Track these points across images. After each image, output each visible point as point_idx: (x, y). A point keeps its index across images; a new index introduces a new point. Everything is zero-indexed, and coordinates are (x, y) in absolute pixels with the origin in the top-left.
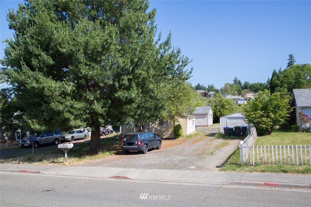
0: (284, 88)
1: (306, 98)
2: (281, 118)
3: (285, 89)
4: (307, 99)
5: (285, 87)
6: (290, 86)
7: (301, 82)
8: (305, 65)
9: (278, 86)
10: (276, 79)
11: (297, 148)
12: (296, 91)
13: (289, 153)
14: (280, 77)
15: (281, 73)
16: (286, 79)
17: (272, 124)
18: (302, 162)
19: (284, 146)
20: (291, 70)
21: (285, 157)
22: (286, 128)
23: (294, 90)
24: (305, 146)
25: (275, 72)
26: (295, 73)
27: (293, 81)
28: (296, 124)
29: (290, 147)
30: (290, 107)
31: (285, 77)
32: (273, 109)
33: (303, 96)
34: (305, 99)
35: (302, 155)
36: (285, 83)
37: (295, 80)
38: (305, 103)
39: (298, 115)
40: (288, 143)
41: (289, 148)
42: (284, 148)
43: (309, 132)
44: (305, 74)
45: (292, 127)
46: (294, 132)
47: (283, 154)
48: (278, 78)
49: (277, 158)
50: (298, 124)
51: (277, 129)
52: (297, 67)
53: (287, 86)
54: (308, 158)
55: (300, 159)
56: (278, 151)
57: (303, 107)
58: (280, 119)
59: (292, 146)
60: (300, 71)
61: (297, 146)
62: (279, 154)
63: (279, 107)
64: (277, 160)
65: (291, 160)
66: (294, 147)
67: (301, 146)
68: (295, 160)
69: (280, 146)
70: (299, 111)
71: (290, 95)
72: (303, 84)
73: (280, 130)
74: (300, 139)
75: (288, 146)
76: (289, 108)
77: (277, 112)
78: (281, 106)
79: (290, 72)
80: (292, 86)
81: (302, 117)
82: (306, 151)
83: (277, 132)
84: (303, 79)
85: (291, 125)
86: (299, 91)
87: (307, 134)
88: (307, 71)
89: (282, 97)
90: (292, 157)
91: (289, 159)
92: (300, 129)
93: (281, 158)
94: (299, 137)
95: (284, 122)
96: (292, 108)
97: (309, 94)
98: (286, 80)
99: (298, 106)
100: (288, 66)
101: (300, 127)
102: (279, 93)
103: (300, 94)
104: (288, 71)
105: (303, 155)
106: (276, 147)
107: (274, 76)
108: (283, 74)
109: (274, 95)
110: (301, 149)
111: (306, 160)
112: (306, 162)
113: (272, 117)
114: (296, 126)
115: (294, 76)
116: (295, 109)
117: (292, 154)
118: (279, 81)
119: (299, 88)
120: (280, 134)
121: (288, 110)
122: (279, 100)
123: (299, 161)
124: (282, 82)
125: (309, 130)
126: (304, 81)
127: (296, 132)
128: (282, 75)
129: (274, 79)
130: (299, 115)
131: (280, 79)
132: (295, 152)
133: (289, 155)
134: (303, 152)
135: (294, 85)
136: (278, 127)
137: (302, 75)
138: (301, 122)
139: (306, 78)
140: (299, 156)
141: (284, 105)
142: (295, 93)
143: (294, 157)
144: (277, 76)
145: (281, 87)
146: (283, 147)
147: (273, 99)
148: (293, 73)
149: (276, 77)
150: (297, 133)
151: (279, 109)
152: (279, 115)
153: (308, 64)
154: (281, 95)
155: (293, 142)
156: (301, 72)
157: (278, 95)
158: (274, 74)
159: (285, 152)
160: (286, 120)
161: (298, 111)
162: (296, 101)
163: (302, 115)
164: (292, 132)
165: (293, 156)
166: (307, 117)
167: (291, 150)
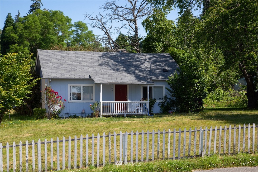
0: (24, 47)
1: (56, 65)
2: (18, 97)
3: (26, 49)
4: (57, 67)
5: (26, 46)
6: (34, 44)
7: (50, 39)
8: (56, 12)
9: (14, 43)
10: (12, 30)
11: (39, 145)
12: (41, 53)
13: (27, 155)
14: (18, 27)
15: (20, 22)
16: (27, 31)
17: (2, 106)
18: (46, 166)
19: (21, 144)
20: (36, 18)
21: (21, 161)
22: (26, 113)
23: (40, 52)
24: (52, 140)
25: (10, 17)
26: (41, 23)
27: (39, 36)
28: (41, 106)
29: (29, 144)
30: (33, 78)
31: (26, 28)
32: (5, 80)
33: (52, 61)
34: (54, 67)
35: (46, 155)
36: (26, 38)
37: (42, 35)
38: (54, 73)
39: (43, 92)
40: (28, 138)
41: (27, 146)
42: (21, 147)
43: (58, 118)
44: (56, 26)
45: (35, 111)
46: (37, 119)
47: (18, 156)
48: (15, 28)
49: (8, 165)
50: (44, 106)
51: (11, 116)
52: (45, 14)
53: (29, 44)
54: (55, 160)
55: (44, 163)
56: (11, 152)
57: (52, 79)
58: (16, 99)
59: (33, 141)
60: (48, 21)
61: (39, 142)
62: (11, 158)
63: (14, 78)
64: (8, 167)
65: (30, 165)
66: (36, 144)
67: (46, 141)
68: (37, 165)
69: (14, 144)
70: (46, 85)
71: (32, 58)
72: (53, 43)
73: (14, 117)
74: (45, 129)
75: (27, 143)
76: (31, 80)
77: (11, 87)
78: (17, 77)
79: (34, 22)
80: (36, 44)
81: (50, 94)
82: (52, 149)
83: (10, 120)
84: (53, 35)
85: (33, 107)
86: (46, 54)
87: (56, 121)
88: (59, 22)
89: (20, 61)
90: (32, 160)
91: (27, 164)
92: (47, 115)
93: (15, 164)
94: (44, 127)
95: (23, 103)
96: (35, 80)
97: (60, 58)
98: (28, 34)
99: (44, 77)
100: (32, 10)
101: (47, 111)
102: (15, 54)
103: (48, 58)
104: (31, 18)
105: (48, 154)
106: (8, 145)
107: (9, 24)
108: (23, 23)
109: (6, 58)
110: (46, 145)
111: (52, 163)
112: (52, 165)
113: (3, 95)
114: (40, 109)
115: (40, 29)
116: (39, 82)
117: (31, 156)
118: (16, 33)
119: (46, 48)
120: (15, 123)
121: (29, 83)
122: (15, 65)
123: (42, 165)
124: (21, 36)
125: (58, 115)
126: (54, 37)
127: (40, 118)
128: (21, 25)
129: (9, 30)
130: (45, 92)
131: (18, 31)
132: (37, 152)
133: (28, 158)
134: (49, 150)
135: (40, 44)
136: (12, 112)
137: (52, 29)
138: (48, 103)
139: (56, 34)
140: (42, 157)
141: (23, 76)
142: (40, 56)
143: (35, 160)
144: (14, 25)
145: (20, 44)
146: (18, 146)
147: (5, 64)
148: (38, 23)
149: (12, 27)
150: (42, 121)
151: (15, 82)
152: (15, 92)
153: (60, 12)
154: (18, 58)
155: (35, 136)
156: (50, 23)
157: (13, 58)
158: (8, 21)
159: (21, 153)
160: (25, 100)
161: (44, 86)
162: (42, 69)
163: (50, 92)
164: (33, 119)
165: (34, 158)
166: (57, 96)
167: (31, 148)
